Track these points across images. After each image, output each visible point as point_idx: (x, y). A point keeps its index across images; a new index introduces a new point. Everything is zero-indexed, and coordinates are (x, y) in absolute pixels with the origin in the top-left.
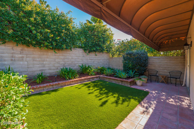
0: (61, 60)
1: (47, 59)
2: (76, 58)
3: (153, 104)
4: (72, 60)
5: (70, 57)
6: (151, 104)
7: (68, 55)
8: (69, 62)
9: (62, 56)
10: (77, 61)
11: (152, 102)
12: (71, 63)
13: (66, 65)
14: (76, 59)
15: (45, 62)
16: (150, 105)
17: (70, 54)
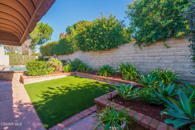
0: (111, 59)
1: (102, 58)
2: (125, 55)
3: (18, 113)
4: (121, 58)
5: (118, 56)
6: (21, 111)
7: (117, 53)
8: (117, 61)
9: (111, 55)
10: (126, 60)
11: (20, 113)
12: (119, 61)
13: (114, 63)
14: (125, 57)
15: (101, 61)
16: (21, 109)
17: (118, 52)
